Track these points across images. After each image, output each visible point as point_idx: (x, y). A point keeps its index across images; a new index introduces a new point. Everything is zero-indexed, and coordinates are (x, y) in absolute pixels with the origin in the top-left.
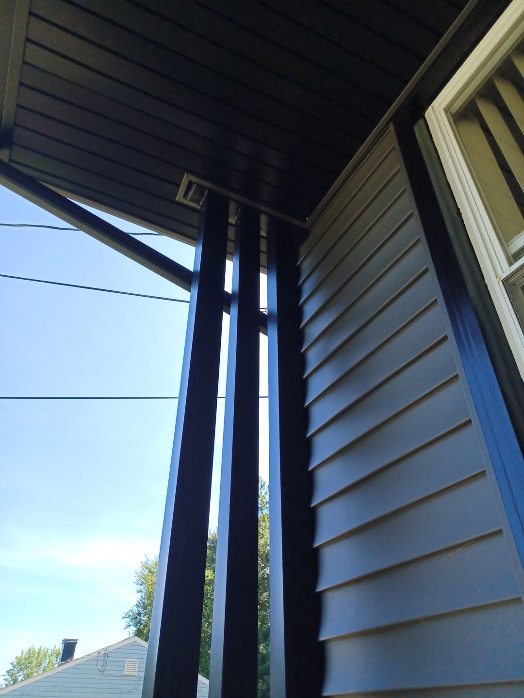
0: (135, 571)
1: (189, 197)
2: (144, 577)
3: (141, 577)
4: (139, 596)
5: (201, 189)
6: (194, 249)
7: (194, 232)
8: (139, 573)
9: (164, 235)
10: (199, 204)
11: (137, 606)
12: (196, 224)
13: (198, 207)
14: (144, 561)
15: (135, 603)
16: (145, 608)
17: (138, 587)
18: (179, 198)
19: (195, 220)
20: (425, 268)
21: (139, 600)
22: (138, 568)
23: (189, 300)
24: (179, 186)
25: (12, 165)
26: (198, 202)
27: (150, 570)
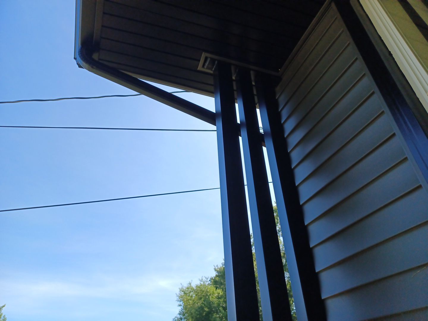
0: (176, 294)
1: (205, 67)
2: (181, 297)
3: (180, 297)
4: (180, 308)
5: (213, 61)
6: (214, 99)
7: (212, 88)
8: (178, 294)
9: (191, 92)
10: (212, 70)
11: (180, 314)
12: (212, 83)
13: (212, 72)
14: (180, 287)
15: (178, 312)
16: (184, 315)
17: (179, 303)
18: (200, 68)
19: (211, 81)
20: (372, 91)
21: (180, 310)
22: (178, 291)
23: (216, 130)
24: (199, 61)
25: (101, 61)
26: (211, 69)
27: (184, 292)
